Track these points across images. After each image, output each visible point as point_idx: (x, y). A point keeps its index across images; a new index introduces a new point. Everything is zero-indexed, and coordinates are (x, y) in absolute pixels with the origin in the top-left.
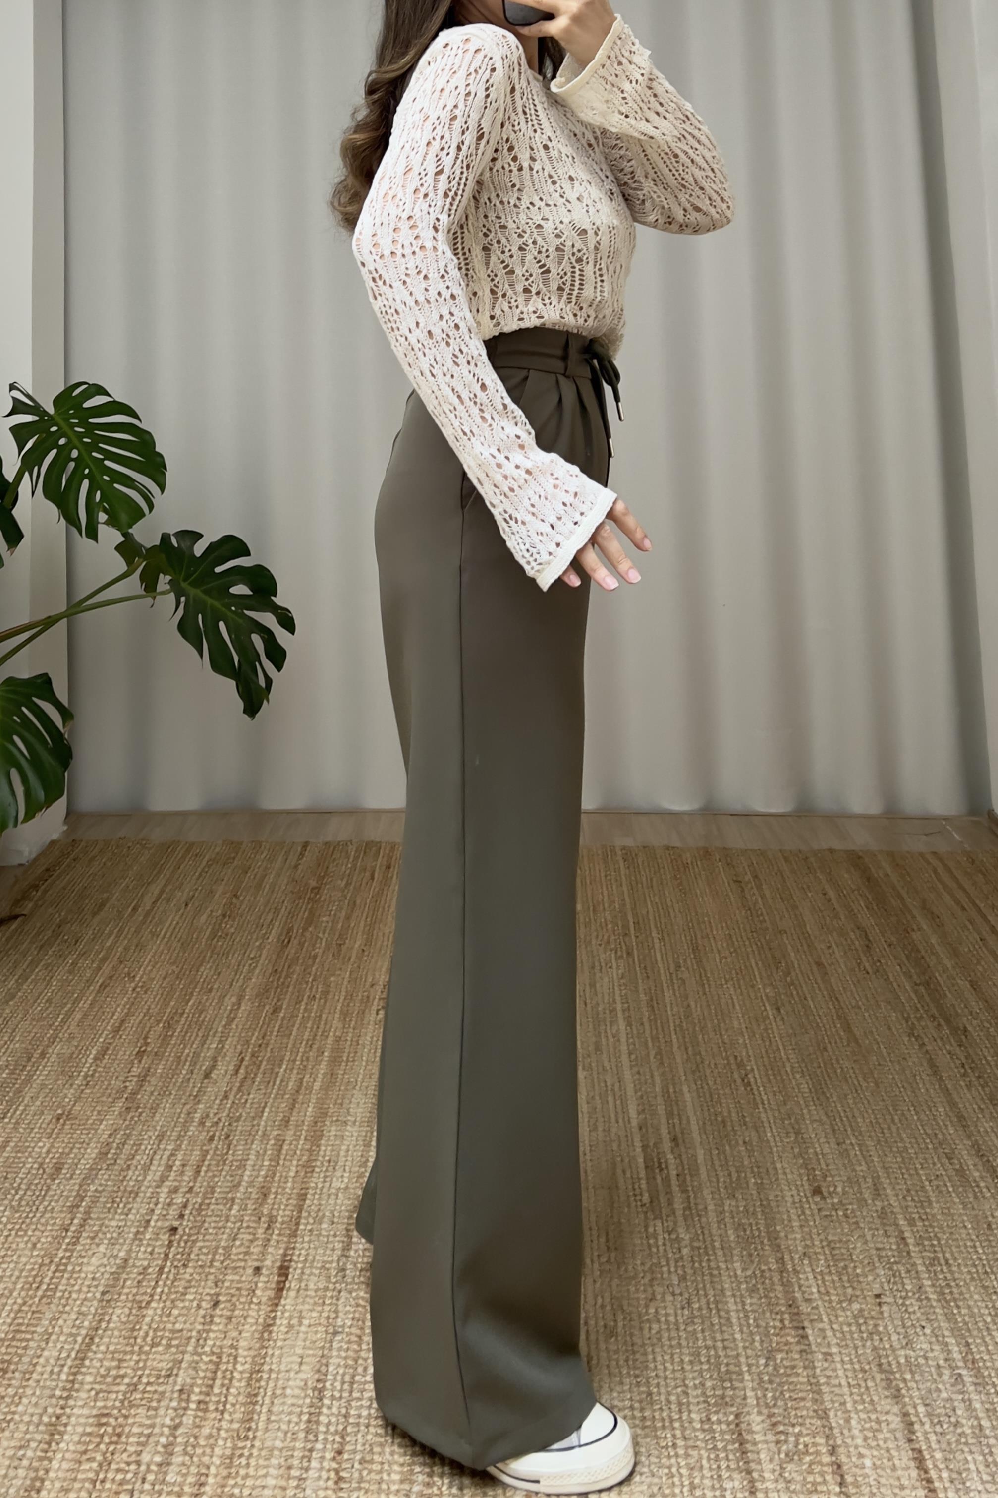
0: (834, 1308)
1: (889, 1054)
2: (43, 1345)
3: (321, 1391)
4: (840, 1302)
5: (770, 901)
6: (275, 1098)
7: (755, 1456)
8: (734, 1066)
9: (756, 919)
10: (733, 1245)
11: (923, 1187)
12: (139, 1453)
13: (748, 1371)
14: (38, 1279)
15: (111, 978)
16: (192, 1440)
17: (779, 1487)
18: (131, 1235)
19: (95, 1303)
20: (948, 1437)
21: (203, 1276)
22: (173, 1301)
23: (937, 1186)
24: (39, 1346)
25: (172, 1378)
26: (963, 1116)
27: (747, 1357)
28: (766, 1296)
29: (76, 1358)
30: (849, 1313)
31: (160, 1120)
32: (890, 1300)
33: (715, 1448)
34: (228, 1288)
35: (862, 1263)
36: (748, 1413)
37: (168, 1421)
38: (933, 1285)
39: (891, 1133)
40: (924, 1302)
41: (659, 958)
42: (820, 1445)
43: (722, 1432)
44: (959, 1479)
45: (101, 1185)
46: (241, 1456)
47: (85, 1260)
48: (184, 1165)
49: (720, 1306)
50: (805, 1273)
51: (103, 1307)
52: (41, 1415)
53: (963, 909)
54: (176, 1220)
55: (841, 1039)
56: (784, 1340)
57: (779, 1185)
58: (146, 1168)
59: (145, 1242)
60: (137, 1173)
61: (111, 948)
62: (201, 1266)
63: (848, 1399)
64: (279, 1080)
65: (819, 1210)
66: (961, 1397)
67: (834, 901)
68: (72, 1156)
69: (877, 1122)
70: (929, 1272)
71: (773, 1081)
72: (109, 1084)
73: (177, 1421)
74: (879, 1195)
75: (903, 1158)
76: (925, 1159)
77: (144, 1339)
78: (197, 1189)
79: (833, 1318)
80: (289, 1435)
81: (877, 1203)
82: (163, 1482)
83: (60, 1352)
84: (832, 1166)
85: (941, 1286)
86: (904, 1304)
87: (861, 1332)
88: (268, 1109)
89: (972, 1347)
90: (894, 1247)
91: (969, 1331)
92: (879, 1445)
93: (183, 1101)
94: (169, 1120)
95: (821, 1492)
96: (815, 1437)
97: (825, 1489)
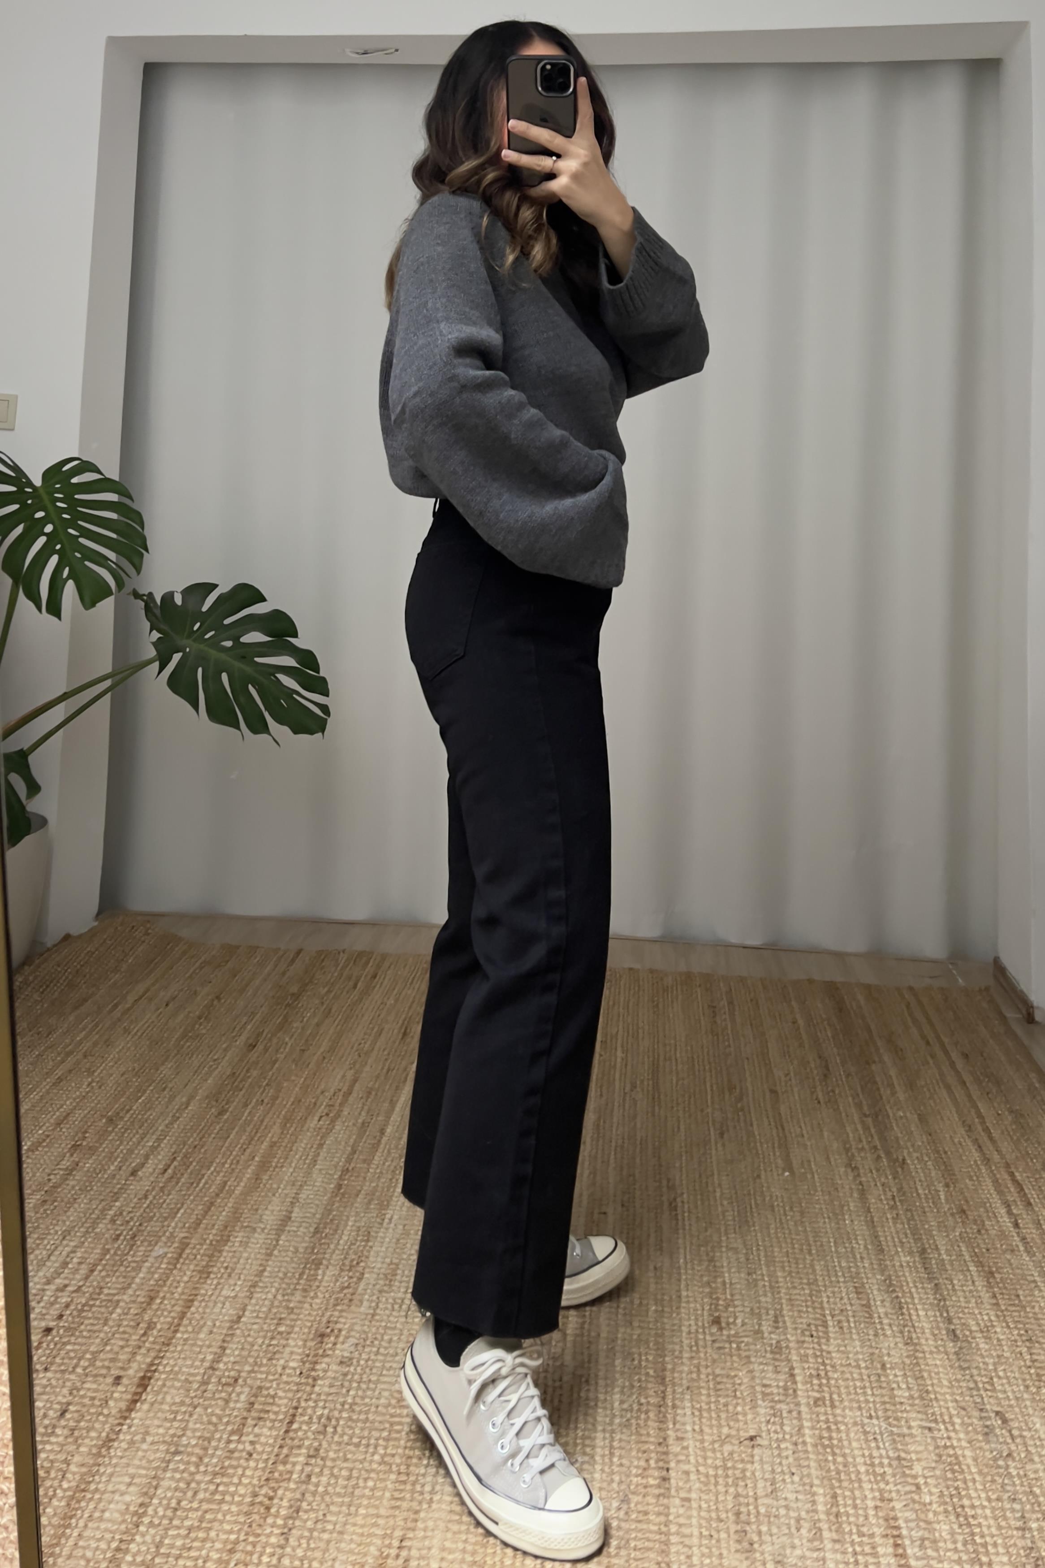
0: (703, 1449)
1: (822, 1184)
4: (714, 1442)
5: (739, 1028)
6: (194, 1200)
8: (665, 1189)
9: (720, 1046)
10: (617, 1375)
11: (825, 1325)
21: (63, 1381)
23: (840, 1321)
26: (882, 1251)
28: (638, 1434)
30: (719, 1455)
31: (71, 1215)
34: (82, 1397)
35: (744, 1399)
38: (813, 1428)
39: (805, 1264)
40: (800, 1447)
41: (617, 1076)
48: (80, 1263)
50: (684, 1408)
53: (928, 1043)
54: (56, 1320)
55: (777, 1167)
56: (644, 1481)
57: (678, 1314)
58: (44, 1265)
62: (65, 1371)
63: (696, 1551)
64: (202, 1182)
65: (714, 1341)
66: (815, 1555)
67: (802, 1030)
69: (793, 1252)
70: (812, 1413)
74: (778, 1328)
75: (812, 1291)
76: (833, 1293)
78: (85, 1289)
79: (701, 1460)
81: (773, 1336)
84: (737, 1297)
85: (821, 1429)
86: (778, 1447)
87: (727, 1476)
88: (182, 1211)
89: (839, 1499)
90: (781, 1384)
91: (840, 1481)
93: (102, 1197)
94: (82, 1215)
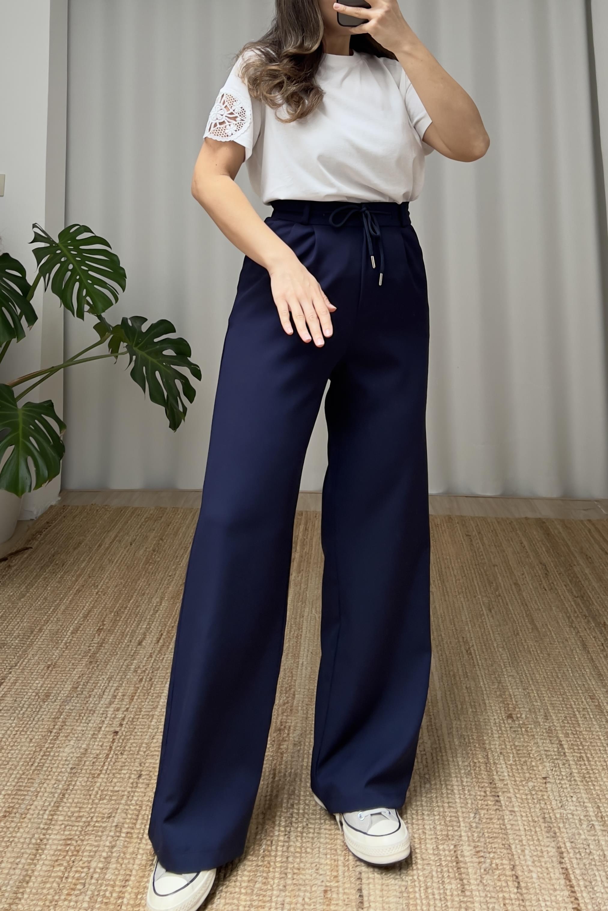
0: (517, 785)
1: (557, 637)
2: (34, 798)
4: (521, 781)
5: (488, 547)
7: (466, 870)
8: (462, 643)
9: (478, 559)
10: (457, 747)
11: (575, 715)
12: (89, 862)
13: (464, 820)
14: (32, 760)
15: (83, 586)
16: (122, 855)
17: (480, 889)
18: (90, 736)
19: (67, 774)
20: (584, 861)
21: (133, 759)
22: (114, 774)
23: (584, 715)
24: (31, 799)
25: (111, 819)
26: (600, 674)
27: (463, 813)
28: (476, 778)
29: (54, 806)
30: (526, 788)
31: (110, 670)
32: (553, 781)
33: (440, 865)
34: (147, 767)
35: (535, 758)
36: (462, 845)
37: (108, 844)
38: (579, 773)
39: (556, 683)
40: (573, 782)
42: (505, 864)
43: (445, 856)
44: (590, 885)
45: (73, 706)
47: (61, 750)
48: (124, 695)
49: (448, 783)
50: (501, 764)
51: (71, 777)
52: (31, 839)
53: (606, 553)
54: (118, 727)
55: (528, 628)
57: (486, 713)
58: (101, 697)
59: (98, 740)
60: (95, 699)
61: (84, 569)
62: (132, 754)
63: (524, 838)
65: (511, 728)
66: (593, 838)
67: (527, 547)
68: (56, 689)
69: (548, 677)
70: (576, 764)
71: (486, 653)
72: (80, 648)
73: (113, 843)
74: (547, 719)
75: (563, 698)
76: (577, 699)
77: (95, 796)
78: (130, 709)
79: (516, 791)
81: (546, 724)
82: (103, 879)
83: (45, 803)
84: (520, 702)
85: (583, 773)
86: (560, 783)
87: (533, 799)
89: (601, 809)
90: (556, 750)
91: (600, 799)
92: (541, 865)
93: (124, 658)
94: (116, 669)
95: (505, 892)
96: (502, 860)
97: (508, 890)
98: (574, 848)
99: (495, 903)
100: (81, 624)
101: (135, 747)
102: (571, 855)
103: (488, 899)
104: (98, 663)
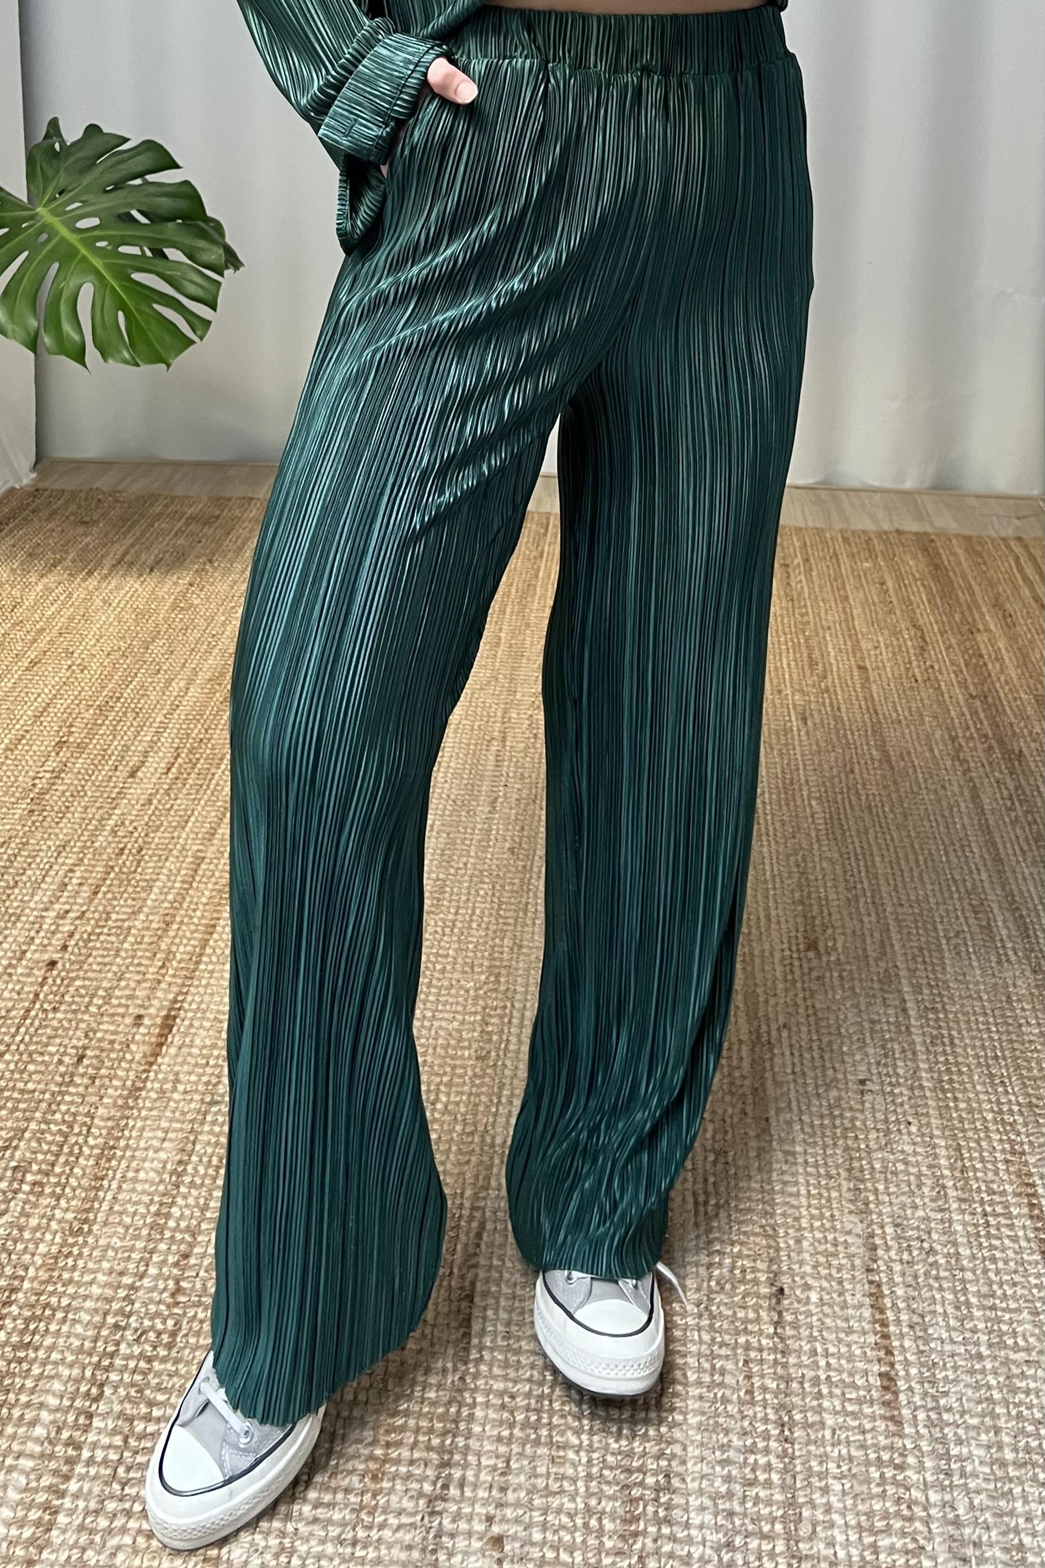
0: (807, 1095)
3: (179, 1175)
5: (817, 589)
9: (797, 611)
17: (702, 1324)
20: (916, 1267)
21: (74, 1023)
23: (956, 946)
26: (1001, 861)
30: (823, 1101)
31: (65, 828)
32: (876, 1087)
34: (100, 1040)
35: (849, 1038)
38: (931, 1070)
39: (912, 877)
40: (916, 1092)
42: (759, 1271)
44: (920, 1322)
46: (66, 1257)
48: (81, 884)
50: (781, 1047)
54: (57, 952)
55: (872, 759)
57: (769, 938)
58: (36, 887)
59: (15, 978)
60: (24, 891)
62: (75, 1012)
63: (804, 1212)
64: (214, 782)
65: (811, 970)
66: (940, 1216)
67: (892, 592)
69: (898, 864)
70: (928, 1052)
71: (785, 808)
74: (885, 953)
75: (921, 908)
76: (947, 911)
78: (89, 915)
79: (804, 1107)
80: (131, 1231)
81: (880, 963)
84: (836, 915)
85: (939, 1072)
86: (892, 1093)
87: (835, 1127)
88: (193, 819)
89: (963, 1151)
90: (892, 1020)
91: (964, 1130)
92: (830, 1275)
93: (98, 804)
94: (76, 826)
95: (751, 1333)
96: (754, 1261)
97: (756, 1329)
98: (900, 1238)
99: (727, 1357)
100: (27, 731)
101: (82, 996)
102: (892, 1253)
103: (716, 1348)
104: (45, 814)
